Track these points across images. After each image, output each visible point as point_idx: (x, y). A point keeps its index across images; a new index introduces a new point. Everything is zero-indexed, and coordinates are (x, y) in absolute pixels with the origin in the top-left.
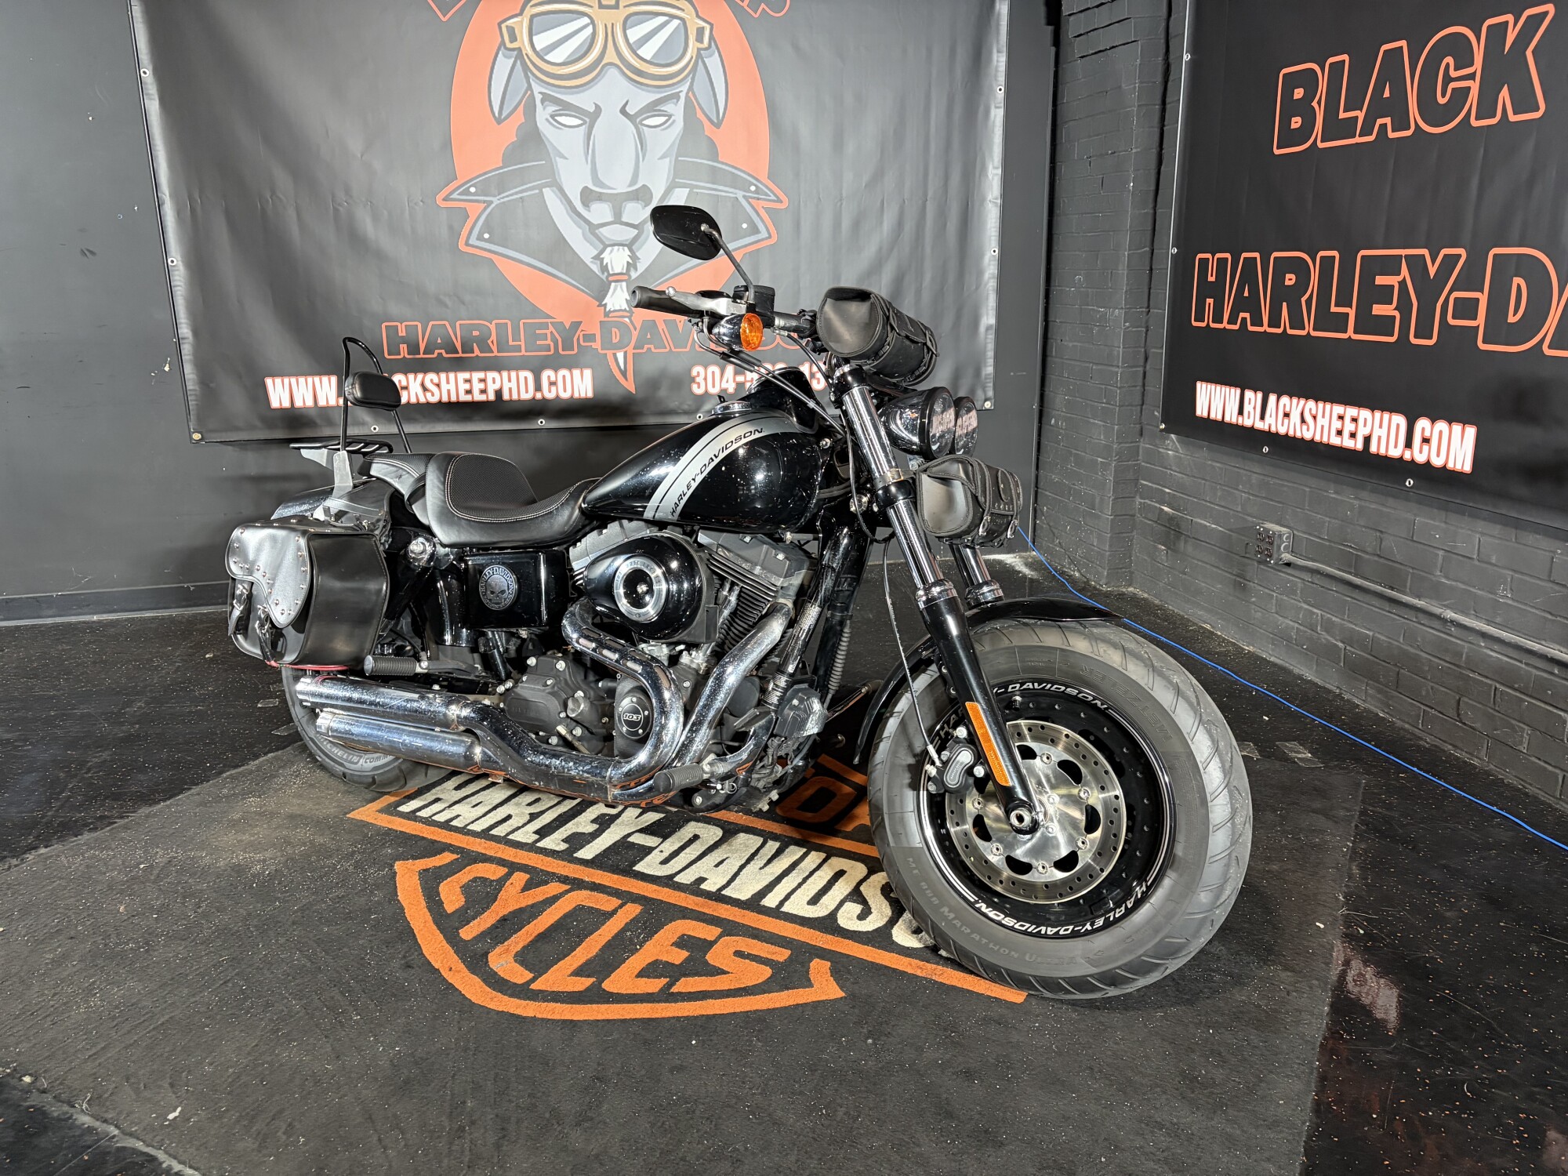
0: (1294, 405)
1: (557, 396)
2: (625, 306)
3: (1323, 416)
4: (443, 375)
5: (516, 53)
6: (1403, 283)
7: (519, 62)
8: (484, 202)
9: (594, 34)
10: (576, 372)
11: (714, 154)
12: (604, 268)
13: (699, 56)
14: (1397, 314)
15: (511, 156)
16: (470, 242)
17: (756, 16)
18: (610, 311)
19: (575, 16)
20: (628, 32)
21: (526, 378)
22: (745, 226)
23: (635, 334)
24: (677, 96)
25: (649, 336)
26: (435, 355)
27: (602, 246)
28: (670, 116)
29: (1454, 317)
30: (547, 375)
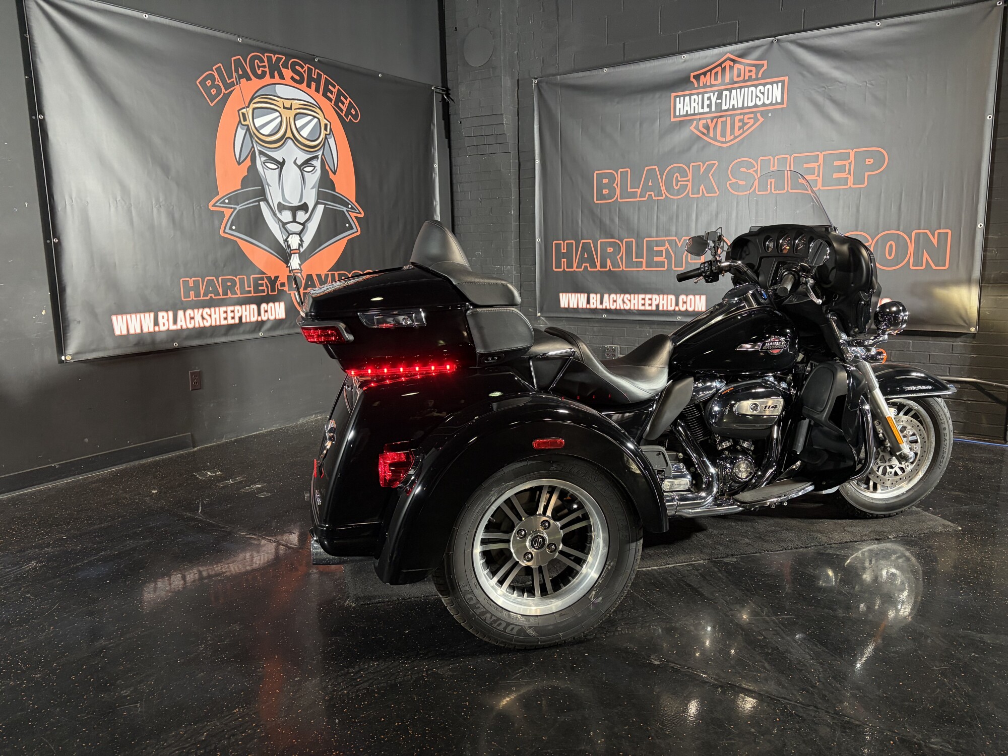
0: (619, 298)
1: (268, 319)
2: (298, 267)
3: (634, 299)
4: (213, 309)
5: (246, 127)
6: (667, 250)
7: (248, 132)
8: (231, 208)
9: (281, 121)
10: (277, 304)
11: (333, 187)
12: (289, 246)
13: (326, 138)
14: (665, 260)
15: (245, 182)
16: (226, 231)
17: (348, 121)
18: (292, 270)
19: (273, 111)
20: (296, 122)
21: (253, 309)
22: (347, 225)
23: (303, 282)
24: (317, 157)
25: (309, 283)
26: (209, 298)
27: (288, 234)
28: (315, 167)
29: (691, 260)
30: (264, 306)
